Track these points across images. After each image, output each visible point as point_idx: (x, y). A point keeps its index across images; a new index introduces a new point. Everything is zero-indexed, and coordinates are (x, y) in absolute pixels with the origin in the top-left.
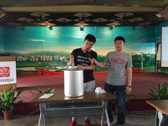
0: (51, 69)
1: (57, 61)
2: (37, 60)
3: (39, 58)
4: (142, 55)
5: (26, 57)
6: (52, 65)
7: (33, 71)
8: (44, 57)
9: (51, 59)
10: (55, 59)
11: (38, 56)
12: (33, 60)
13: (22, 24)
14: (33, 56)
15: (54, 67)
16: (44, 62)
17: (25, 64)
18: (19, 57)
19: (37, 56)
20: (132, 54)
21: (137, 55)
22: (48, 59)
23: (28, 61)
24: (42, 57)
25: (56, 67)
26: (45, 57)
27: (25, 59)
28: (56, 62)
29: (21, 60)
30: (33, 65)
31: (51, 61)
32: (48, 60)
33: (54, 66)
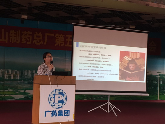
0: (16, 94)
6: (19, 86)
8: (6, 72)
9: (19, 76)
10: (26, 77)
15: (23, 91)
16: (6, 82)
22: (12, 76)
25: (27, 91)
26: (8, 72)
28: (27, 82)
31: (18, 80)
32: (12, 78)
33: (22, 90)
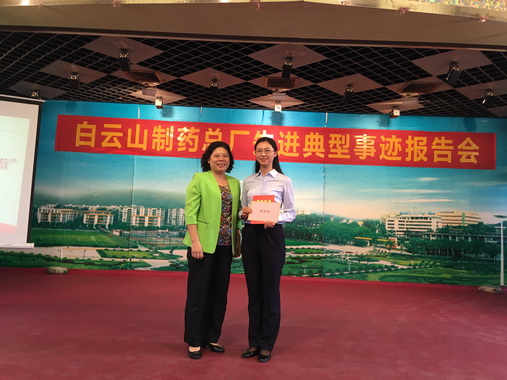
0: (155, 258)
1: (178, 230)
2: (109, 220)
3: (116, 215)
4: (502, 227)
5: (71, 208)
6: (160, 241)
7: (89, 263)
8: (134, 212)
9: (159, 219)
10: (174, 222)
11: (112, 207)
12: (92, 220)
13: (64, 92)
14: (95, 208)
15: (167, 252)
16: (133, 232)
17: (63, 233)
18: (43, 208)
19: (109, 208)
20: (463, 220)
21: (481, 224)
22: (147, 219)
23: (76, 224)
24: (125, 210)
25: (175, 252)
26: (138, 213)
27: (64, 216)
28: (176, 233)
29: (49, 220)
30: (93, 238)
31: (158, 228)
32: (146, 225)
33: (167, 249)
